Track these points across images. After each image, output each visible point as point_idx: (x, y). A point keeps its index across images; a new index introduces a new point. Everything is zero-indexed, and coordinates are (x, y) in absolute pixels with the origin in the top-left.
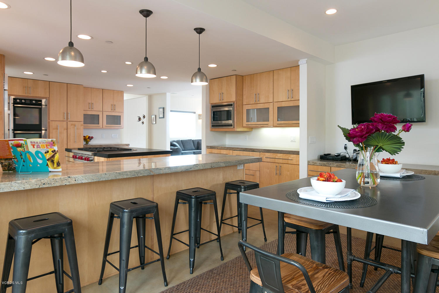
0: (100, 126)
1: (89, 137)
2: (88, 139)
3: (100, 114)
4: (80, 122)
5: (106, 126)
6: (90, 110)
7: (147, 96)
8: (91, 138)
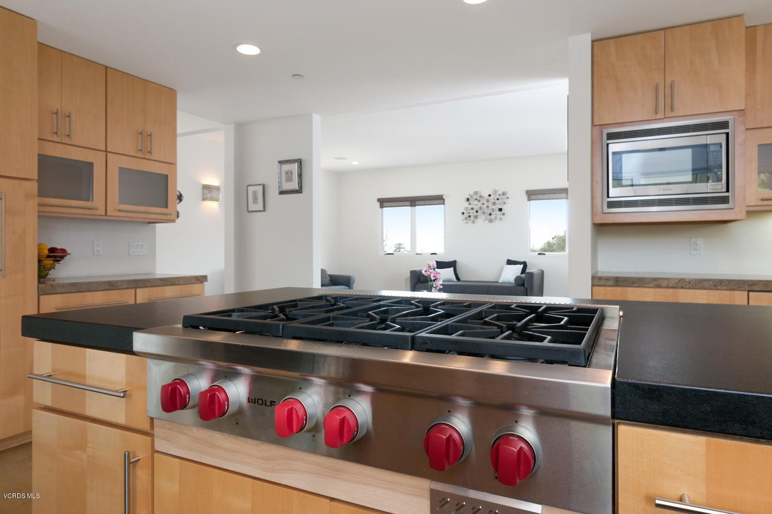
0: (96, 209)
1: (52, 250)
2: (48, 257)
3: (98, 162)
4: (23, 182)
5: (120, 211)
6: (55, 139)
7: (232, 128)
8: (57, 255)
